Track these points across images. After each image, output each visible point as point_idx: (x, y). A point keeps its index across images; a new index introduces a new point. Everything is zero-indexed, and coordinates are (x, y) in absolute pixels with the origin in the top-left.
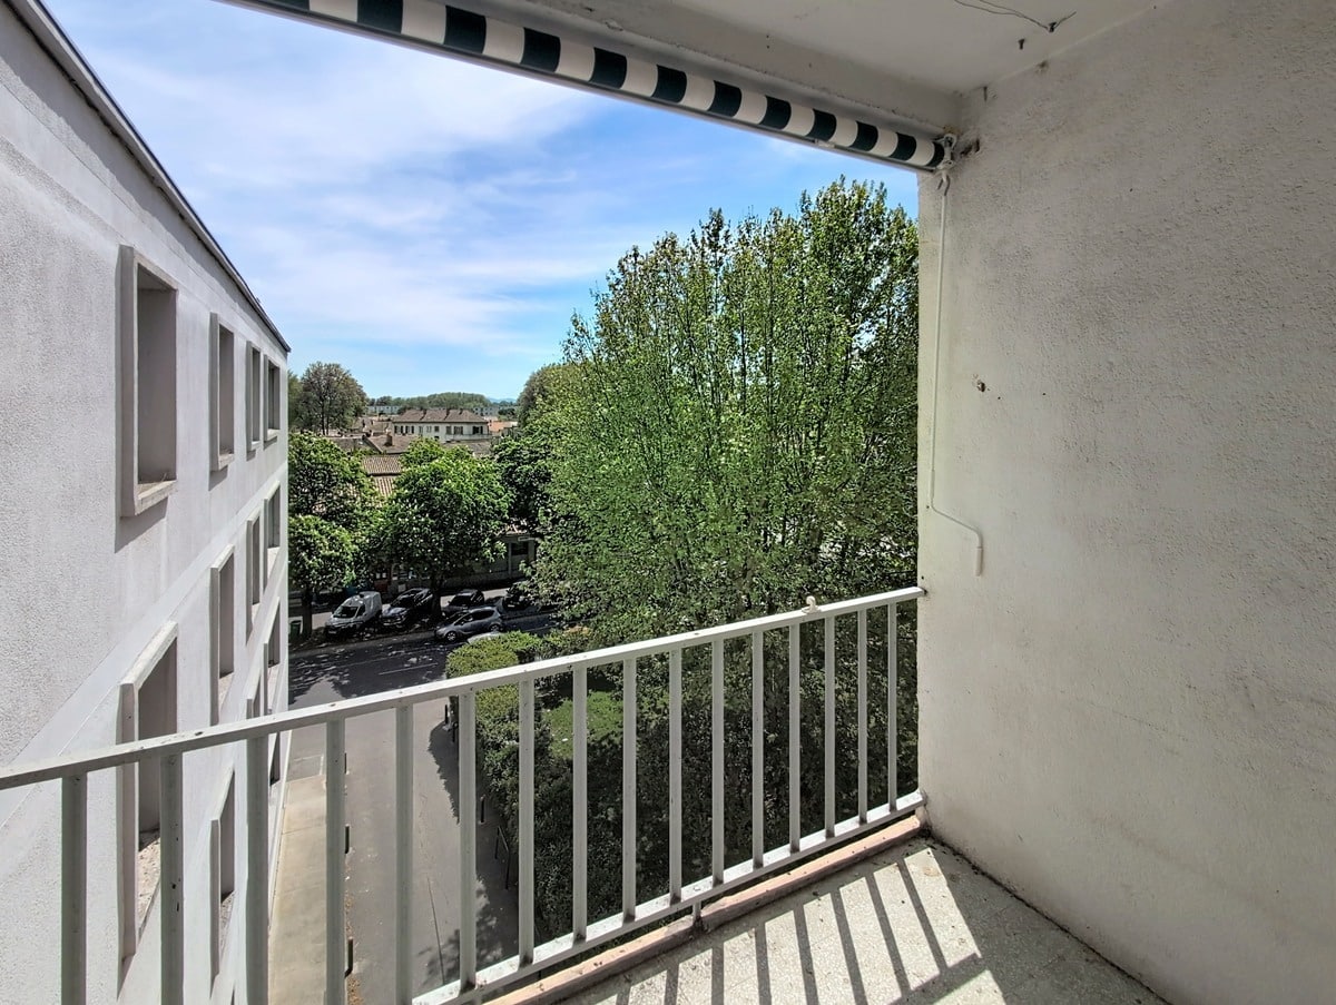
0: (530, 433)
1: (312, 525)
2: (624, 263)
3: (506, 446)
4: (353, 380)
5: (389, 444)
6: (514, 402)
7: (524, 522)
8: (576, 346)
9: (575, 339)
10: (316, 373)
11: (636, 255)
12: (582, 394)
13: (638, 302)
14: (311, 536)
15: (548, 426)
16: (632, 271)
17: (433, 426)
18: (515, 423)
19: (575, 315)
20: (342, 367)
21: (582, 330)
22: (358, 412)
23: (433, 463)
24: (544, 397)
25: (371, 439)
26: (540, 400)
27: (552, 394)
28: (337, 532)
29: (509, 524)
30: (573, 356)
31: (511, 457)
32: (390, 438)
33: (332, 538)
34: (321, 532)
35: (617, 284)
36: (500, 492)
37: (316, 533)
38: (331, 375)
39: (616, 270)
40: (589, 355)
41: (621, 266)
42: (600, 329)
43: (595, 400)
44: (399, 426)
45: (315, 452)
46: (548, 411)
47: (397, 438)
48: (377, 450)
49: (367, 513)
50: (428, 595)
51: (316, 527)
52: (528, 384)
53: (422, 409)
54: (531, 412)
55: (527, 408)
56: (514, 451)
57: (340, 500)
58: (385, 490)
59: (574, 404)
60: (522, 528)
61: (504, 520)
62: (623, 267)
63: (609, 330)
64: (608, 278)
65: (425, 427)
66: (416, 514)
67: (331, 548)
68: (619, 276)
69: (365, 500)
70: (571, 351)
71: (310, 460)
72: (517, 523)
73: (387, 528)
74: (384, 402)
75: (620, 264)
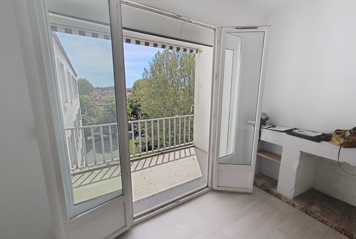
0: (135, 96)
1: (85, 117)
2: (156, 55)
3: (130, 99)
4: (89, 83)
5: (101, 98)
6: (131, 88)
7: (135, 116)
8: (145, 75)
9: (145, 74)
10: (80, 81)
11: (159, 53)
12: (147, 87)
13: (160, 66)
14: (85, 119)
15: (139, 94)
16: (158, 57)
17: (111, 94)
18: (131, 94)
19: (145, 68)
20: (86, 79)
21: (147, 72)
22: (92, 91)
23: (113, 103)
24: (138, 87)
25: (96, 97)
26: (137, 88)
27: (140, 86)
28: (91, 118)
29: (131, 117)
30: (145, 78)
31: (131, 101)
32: (101, 97)
33: (90, 120)
34: (87, 118)
35: (155, 60)
36: (129, 109)
37: (86, 119)
38: (84, 81)
39: (154, 57)
40: (148, 77)
41: (155, 56)
42: (151, 71)
43: (150, 88)
44: (103, 94)
45: (84, 100)
46: (140, 91)
47: (102, 97)
48: (98, 100)
49: (98, 114)
50: (114, 132)
51: (86, 117)
52: (134, 84)
53: (108, 90)
54: (135, 91)
55: (134, 90)
56: (132, 100)
57: (91, 111)
58: (102, 109)
59: (146, 89)
60: (135, 117)
61: (130, 116)
62: (156, 56)
63: (153, 72)
64: (152, 59)
65: (109, 94)
66: (110, 114)
67: (90, 122)
68: (155, 58)
69: (97, 111)
70: (144, 76)
71: (83, 102)
72: (133, 116)
73: (103, 118)
74: (98, 88)
75: (155, 55)
